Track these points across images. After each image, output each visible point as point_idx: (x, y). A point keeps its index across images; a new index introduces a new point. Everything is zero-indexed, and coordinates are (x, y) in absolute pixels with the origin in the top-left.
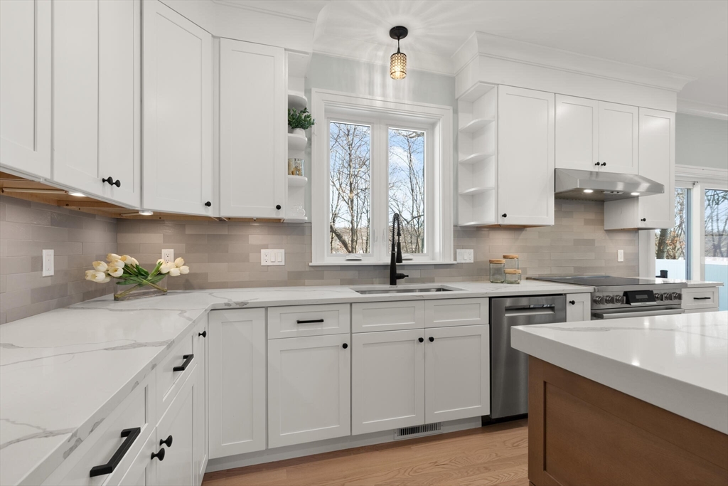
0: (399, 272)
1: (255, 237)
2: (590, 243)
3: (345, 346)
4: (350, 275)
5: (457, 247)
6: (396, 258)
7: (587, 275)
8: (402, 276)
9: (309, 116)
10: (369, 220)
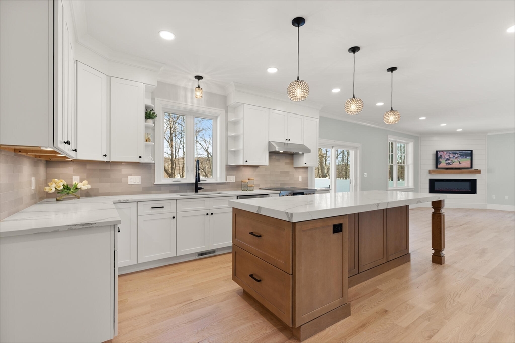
0: (199, 186)
1: (125, 170)
2: (287, 173)
3: (174, 218)
4: (175, 188)
5: (227, 175)
6: (198, 180)
7: (286, 187)
8: (201, 189)
9: (155, 113)
10: (184, 152)
